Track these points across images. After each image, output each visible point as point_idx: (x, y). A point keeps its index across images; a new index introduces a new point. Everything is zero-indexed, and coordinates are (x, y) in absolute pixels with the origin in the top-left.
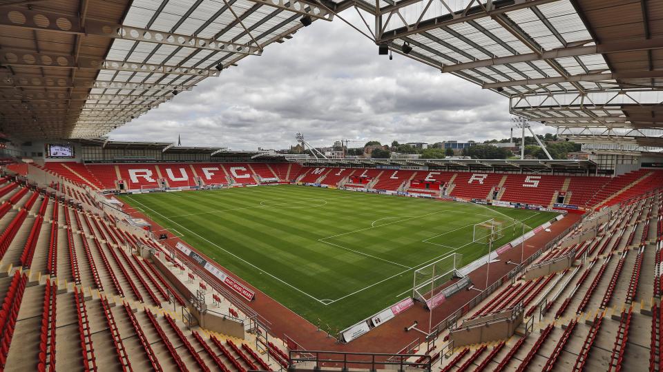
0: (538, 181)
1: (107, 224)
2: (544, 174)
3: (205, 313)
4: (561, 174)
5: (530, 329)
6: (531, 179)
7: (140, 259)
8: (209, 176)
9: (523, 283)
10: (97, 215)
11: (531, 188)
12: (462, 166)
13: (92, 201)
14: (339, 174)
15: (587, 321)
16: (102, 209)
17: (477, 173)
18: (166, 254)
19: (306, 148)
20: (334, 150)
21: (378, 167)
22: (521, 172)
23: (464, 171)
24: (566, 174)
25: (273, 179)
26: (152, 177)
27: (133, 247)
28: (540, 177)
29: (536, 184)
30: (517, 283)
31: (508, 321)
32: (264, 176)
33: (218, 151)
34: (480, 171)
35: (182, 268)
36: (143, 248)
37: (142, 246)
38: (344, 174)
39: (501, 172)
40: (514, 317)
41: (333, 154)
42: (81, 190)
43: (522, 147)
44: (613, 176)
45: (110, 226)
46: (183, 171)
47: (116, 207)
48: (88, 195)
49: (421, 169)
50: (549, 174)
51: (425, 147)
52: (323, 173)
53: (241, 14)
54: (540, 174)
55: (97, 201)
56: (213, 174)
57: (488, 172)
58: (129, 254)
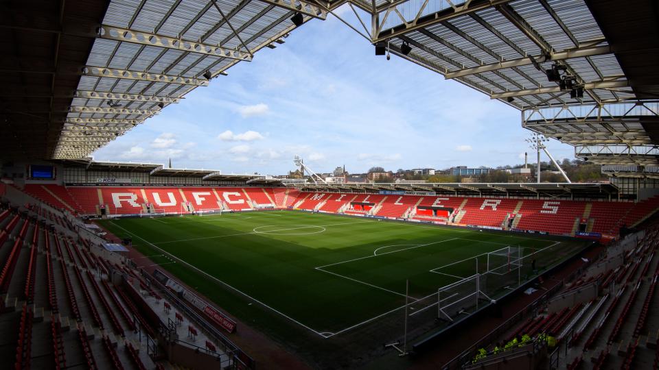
0: (557, 207)
1: (80, 248)
2: (564, 199)
3: (174, 344)
4: (582, 199)
5: (555, 364)
6: (549, 205)
7: (110, 285)
8: (199, 201)
9: (546, 316)
10: (70, 238)
11: (549, 214)
12: (473, 191)
13: (68, 225)
14: (339, 200)
15: (619, 352)
16: (77, 232)
17: (490, 199)
18: (141, 281)
19: (305, 174)
20: (335, 176)
21: (382, 193)
22: (538, 198)
23: (475, 196)
24: (587, 199)
25: (269, 205)
26: (137, 202)
27: (105, 272)
28: (559, 203)
29: (555, 210)
30: (539, 316)
31: (529, 356)
32: (258, 202)
33: (210, 175)
34: (492, 197)
35: (158, 298)
36: (114, 273)
37: (114, 270)
38: (345, 200)
39: (516, 198)
40: (536, 351)
41: (334, 180)
42: (58, 213)
43: (539, 173)
44: (636, 201)
45: (83, 250)
46: (171, 195)
47: (94, 232)
48: (65, 218)
49: (428, 194)
50: (568, 199)
51: (432, 172)
52: (323, 198)
53: (228, 12)
54: (559, 199)
55: (73, 224)
56: (203, 199)
57: (502, 197)
58: (97, 279)
